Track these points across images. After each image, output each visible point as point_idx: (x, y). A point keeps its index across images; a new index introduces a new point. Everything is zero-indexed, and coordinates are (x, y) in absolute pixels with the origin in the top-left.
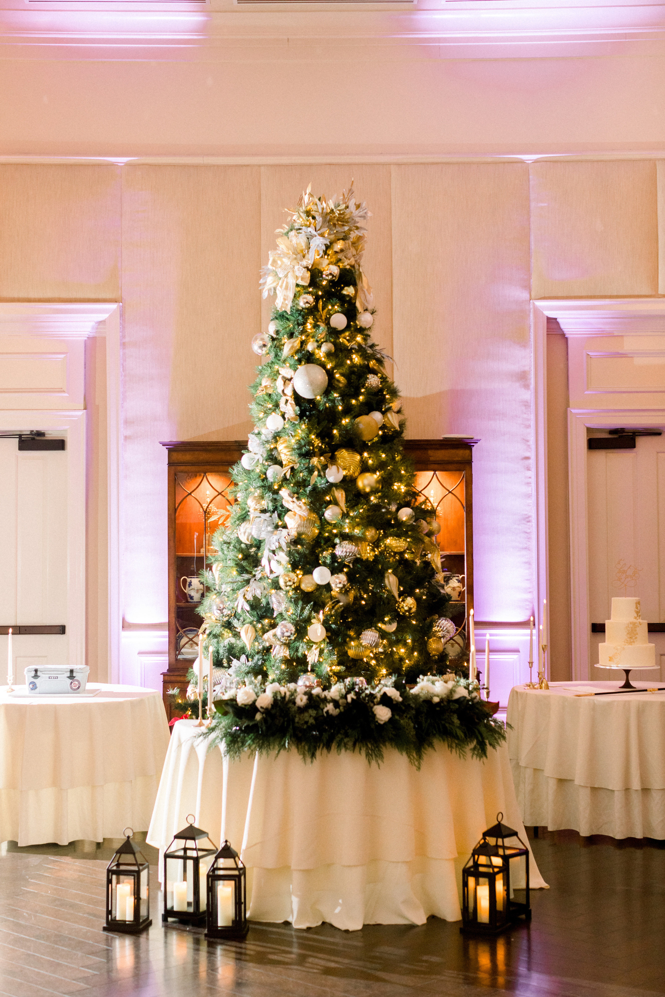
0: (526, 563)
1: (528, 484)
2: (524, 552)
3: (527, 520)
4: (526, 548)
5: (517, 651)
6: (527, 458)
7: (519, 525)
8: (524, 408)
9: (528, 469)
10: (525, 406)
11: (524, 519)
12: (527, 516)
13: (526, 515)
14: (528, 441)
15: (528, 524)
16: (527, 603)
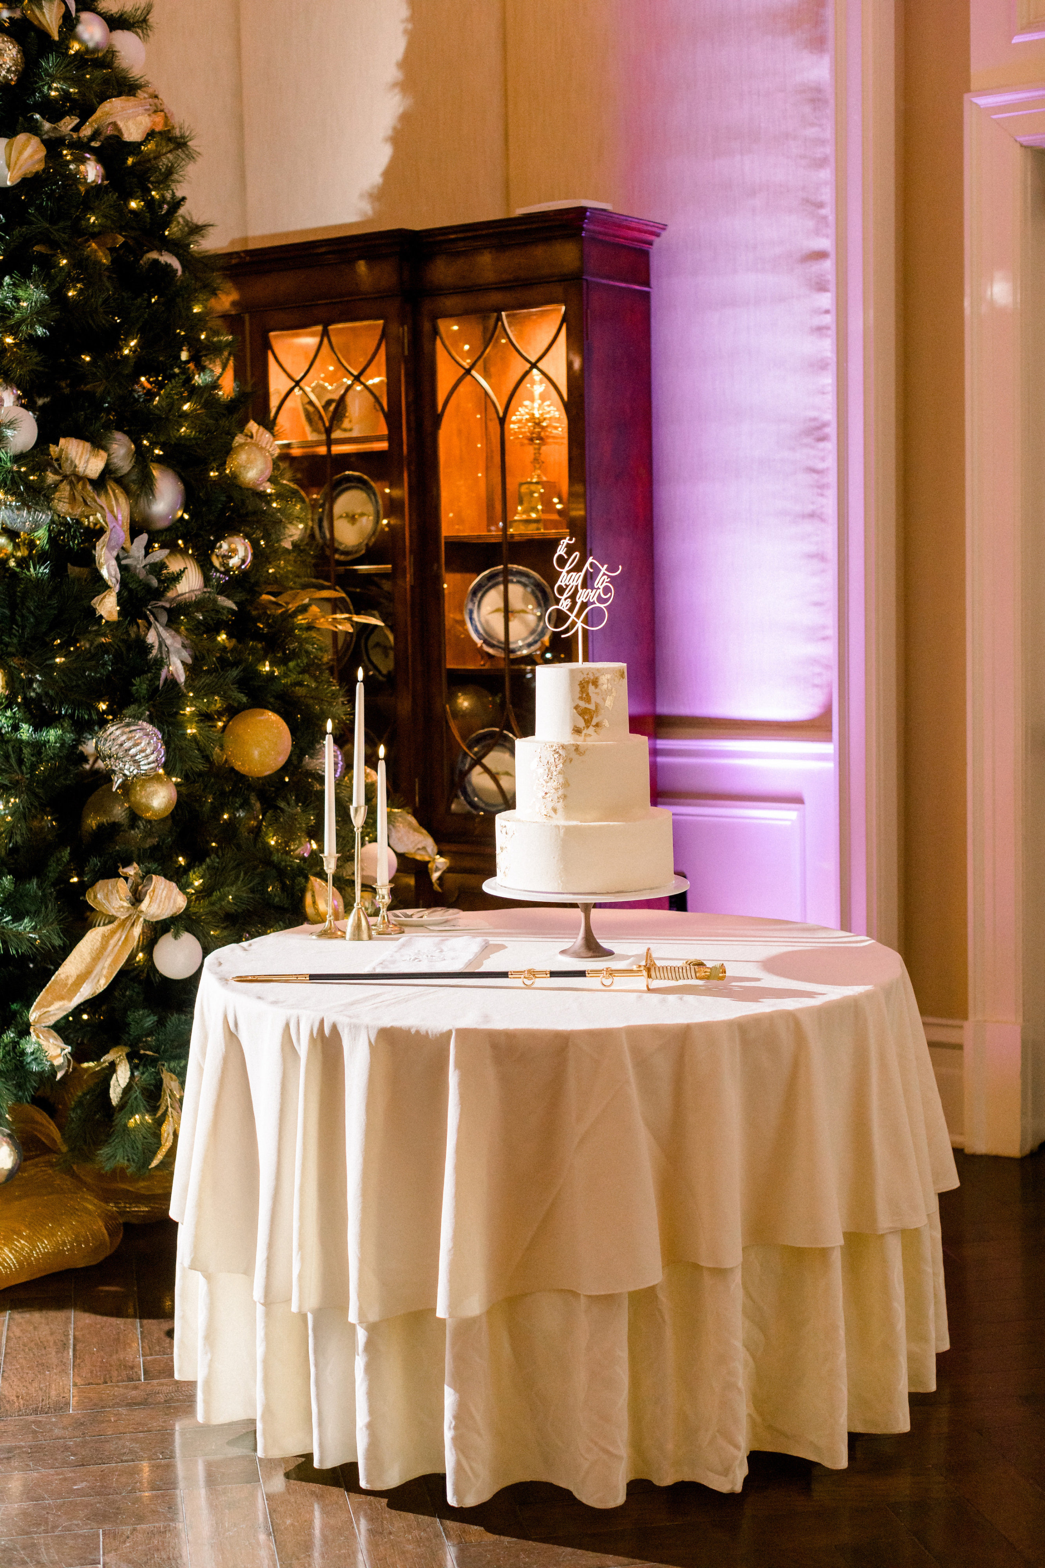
0: (811, 556)
1: (820, 330)
2: (808, 527)
3: (820, 434)
4: (812, 515)
5: (796, 800)
6: (821, 255)
7: (793, 449)
8: (807, 109)
9: (821, 288)
10: (813, 101)
11: (808, 432)
12: (813, 424)
13: (815, 419)
14: (821, 205)
15: (821, 445)
16: (817, 669)
